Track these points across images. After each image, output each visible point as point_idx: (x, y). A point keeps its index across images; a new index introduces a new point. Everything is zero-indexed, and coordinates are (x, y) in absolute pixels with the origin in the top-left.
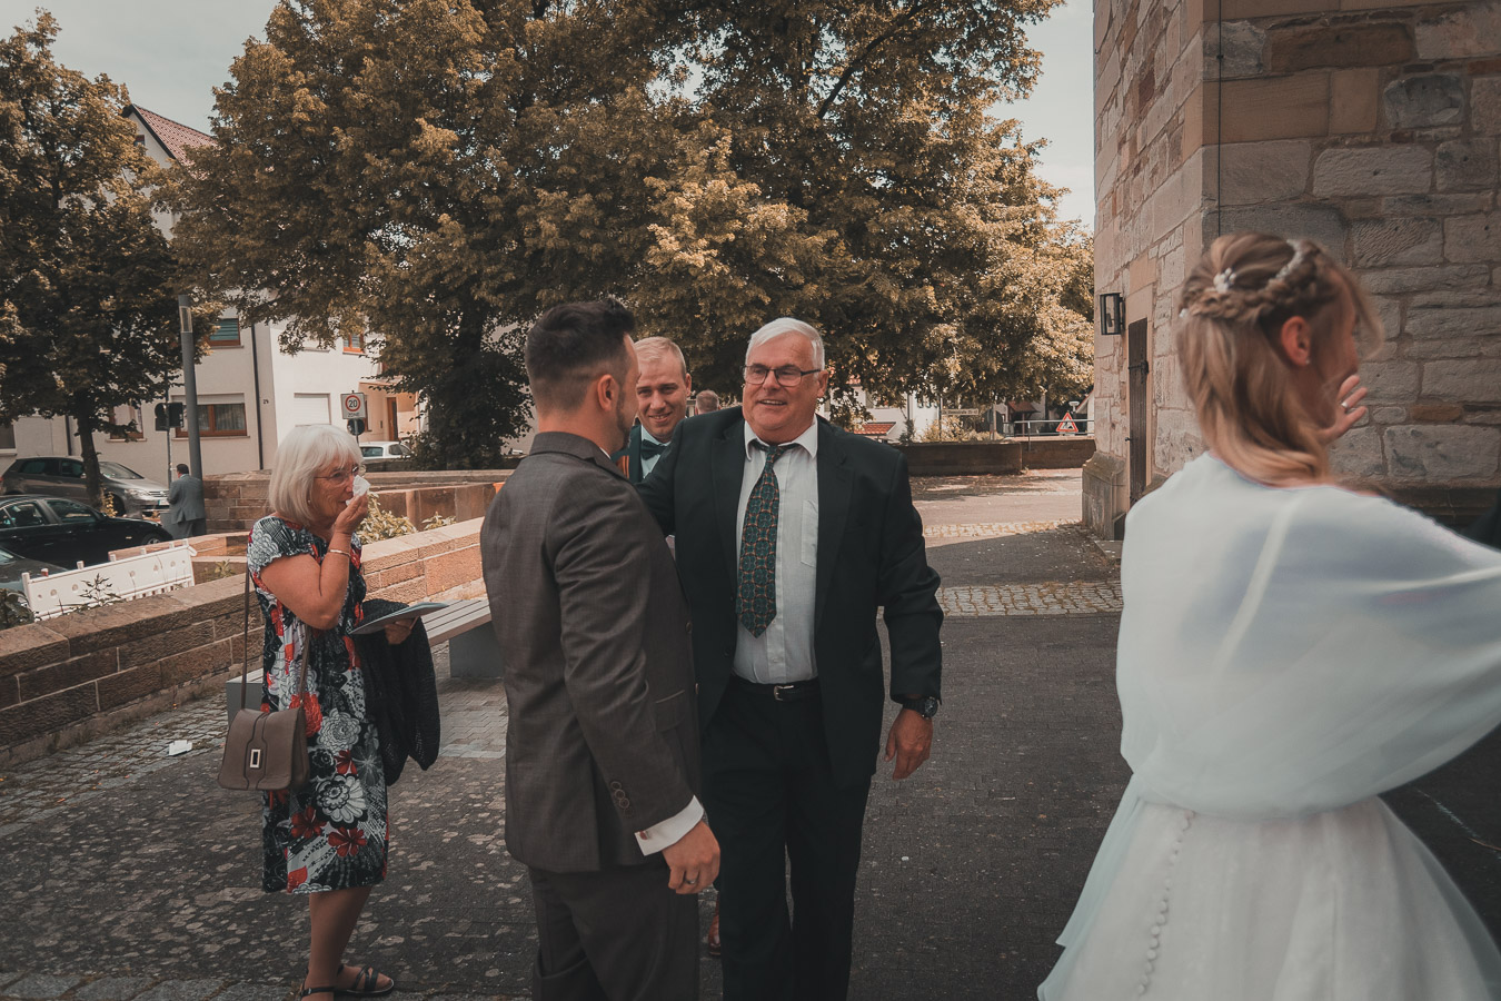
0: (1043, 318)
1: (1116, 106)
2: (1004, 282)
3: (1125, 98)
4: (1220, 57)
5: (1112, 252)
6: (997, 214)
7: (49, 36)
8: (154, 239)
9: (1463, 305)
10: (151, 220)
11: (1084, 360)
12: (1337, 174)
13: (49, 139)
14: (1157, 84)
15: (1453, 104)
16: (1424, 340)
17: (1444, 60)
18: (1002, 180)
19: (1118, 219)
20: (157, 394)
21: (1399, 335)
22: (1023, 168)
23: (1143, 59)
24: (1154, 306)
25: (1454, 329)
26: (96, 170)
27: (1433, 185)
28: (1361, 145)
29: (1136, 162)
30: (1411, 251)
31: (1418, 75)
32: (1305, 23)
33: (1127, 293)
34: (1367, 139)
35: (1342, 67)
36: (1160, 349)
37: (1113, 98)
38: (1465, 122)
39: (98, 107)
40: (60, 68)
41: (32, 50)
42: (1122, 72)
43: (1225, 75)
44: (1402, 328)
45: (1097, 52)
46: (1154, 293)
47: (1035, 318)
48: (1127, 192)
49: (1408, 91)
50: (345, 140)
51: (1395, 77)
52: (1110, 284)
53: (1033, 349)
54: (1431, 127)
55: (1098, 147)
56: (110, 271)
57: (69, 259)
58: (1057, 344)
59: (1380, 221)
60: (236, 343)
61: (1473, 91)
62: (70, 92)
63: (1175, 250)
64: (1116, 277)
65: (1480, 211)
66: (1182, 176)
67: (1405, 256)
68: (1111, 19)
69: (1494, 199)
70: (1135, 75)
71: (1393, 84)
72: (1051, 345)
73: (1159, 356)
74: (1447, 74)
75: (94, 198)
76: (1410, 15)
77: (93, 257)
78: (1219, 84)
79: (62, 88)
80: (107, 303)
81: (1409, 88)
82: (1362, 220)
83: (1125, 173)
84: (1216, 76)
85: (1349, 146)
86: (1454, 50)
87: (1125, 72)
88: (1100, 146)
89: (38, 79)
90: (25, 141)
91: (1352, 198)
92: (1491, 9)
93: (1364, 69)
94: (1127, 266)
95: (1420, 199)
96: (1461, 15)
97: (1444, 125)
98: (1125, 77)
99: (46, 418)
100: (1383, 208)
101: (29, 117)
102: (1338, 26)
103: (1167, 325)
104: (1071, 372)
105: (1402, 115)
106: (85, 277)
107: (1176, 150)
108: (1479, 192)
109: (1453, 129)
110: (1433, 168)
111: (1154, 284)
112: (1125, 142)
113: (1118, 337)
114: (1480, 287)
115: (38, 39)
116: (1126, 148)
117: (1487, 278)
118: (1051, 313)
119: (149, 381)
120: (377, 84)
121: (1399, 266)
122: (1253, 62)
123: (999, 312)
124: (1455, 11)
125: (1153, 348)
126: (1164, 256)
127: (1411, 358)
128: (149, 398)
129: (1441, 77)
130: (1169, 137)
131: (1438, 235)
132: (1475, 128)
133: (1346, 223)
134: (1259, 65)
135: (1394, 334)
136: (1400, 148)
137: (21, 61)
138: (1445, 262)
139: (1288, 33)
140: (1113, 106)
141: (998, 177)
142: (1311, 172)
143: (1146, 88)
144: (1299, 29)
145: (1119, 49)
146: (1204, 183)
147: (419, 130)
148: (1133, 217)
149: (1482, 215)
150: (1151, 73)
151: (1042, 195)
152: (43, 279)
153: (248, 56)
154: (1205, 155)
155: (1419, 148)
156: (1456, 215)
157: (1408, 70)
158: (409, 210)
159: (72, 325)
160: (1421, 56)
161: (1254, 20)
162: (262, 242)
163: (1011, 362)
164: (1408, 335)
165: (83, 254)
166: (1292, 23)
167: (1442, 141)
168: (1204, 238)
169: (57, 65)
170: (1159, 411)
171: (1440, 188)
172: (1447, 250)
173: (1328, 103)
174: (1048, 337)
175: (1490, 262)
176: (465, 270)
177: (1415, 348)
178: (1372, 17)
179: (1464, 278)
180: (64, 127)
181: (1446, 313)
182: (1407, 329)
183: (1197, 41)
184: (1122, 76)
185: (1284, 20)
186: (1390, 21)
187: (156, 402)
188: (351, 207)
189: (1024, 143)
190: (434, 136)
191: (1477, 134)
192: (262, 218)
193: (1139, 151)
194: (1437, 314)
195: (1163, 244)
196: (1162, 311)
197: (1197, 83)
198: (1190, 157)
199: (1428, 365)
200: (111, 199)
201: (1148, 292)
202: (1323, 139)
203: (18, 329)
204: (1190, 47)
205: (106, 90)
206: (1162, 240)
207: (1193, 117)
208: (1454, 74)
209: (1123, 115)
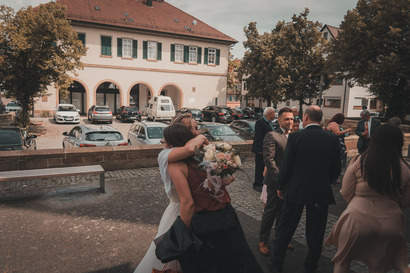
7: (307, 14)
8: (322, 60)
10: (322, 55)
13: (303, 39)
20: (318, 96)
26: (312, 45)
39: (314, 30)
40: (308, 21)
41: (303, 18)
50: (369, 33)
56: (311, 68)
57: (303, 66)
60: (341, 84)
62: (309, 27)
75: (310, 51)
77: (308, 65)
79: (308, 26)
80: (310, 75)
89: (303, 25)
90: (298, 39)
99: (293, 101)
101: (300, 33)
106: (305, 69)
115: (304, 15)
119: (316, 93)
120: (380, 18)
128: (316, 97)
137: (300, 21)
147: (390, 29)
152: (297, 70)
153: (347, 15)
158: (383, 51)
159: (300, 80)
162: (344, 61)
165: (306, 64)
169: (308, 20)
176: (396, 67)
180: (306, 35)
187: (317, 98)
188: (368, 51)
190: (394, 30)
192: (344, 55)
200: (314, 51)
203: (290, 81)
205: (317, 25)
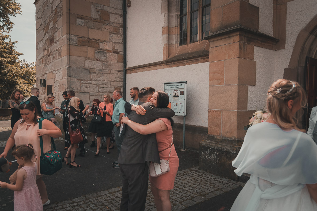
0: (18, 81)
1: (43, 42)
2: (8, 72)
3: (45, 41)
4: (70, 40)
5: (42, 71)
6: (6, 56)
9: (107, 88)
11: (28, 91)
12: (89, 64)
14: (55, 41)
15: (105, 56)
16: (102, 93)
17: (103, 49)
18: (6, 49)
19: (43, 64)
21: (98, 92)
22: (11, 47)
23: (50, 35)
24: (54, 83)
25: (105, 91)
27: (102, 68)
28: (92, 60)
29: (49, 54)
30: (100, 78)
31: (100, 50)
32: (83, 38)
33: (46, 79)
34: (93, 59)
35: (89, 47)
36: (56, 91)
37: (42, 40)
38: (107, 59)
42: (45, 35)
43: (70, 44)
44: (98, 91)
45: (37, 30)
46: (54, 80)
47: (16, 81)
48: (46, 60)
49: (99, 53)
51: (97, 50)
52: (41, 77)
53: (16, 88)
54: (102, 59)
55: (37, 48)
58: (21, 87)
59: (95, 73)
61: (107, 55)
63: (60, 73)
64: (43, 75)
65: (109, 73)
66: (62, 60)
67: (99, 79)
68: (41, 25)
69: (111, 72)
70: (48, 37)
71: (97, 51)
72: (20, 87)
73: (56, 92)
74: (104, 51)
76: (99, 41)
78: (69, 45)
81: (99, 52)
82: (92, 72)
83: (46, 55)
84: (69, 43)
85: (90, 60)
86: (105, 48)
87: (45, 36)
88: (38, 48)
91: (91, 68)
92: (110, 43)
93: (92, 48)
94: (46, 74)
95: (101, 70)
96: (106, 43)
97: (104, 59)
98: (46, 37)
100: (96, 71)
102: (88, 40)
103: (58, 87)
104: (25, 94)
105: (98, 56)
107: (60, 54)
108: (108, 70)
109: (105, 60)
110: (102, 66)
111: (54, 78)
112: (45, 49)
113: (44, 88)
114: (109, 85)
116: (46, 51)
117: (110, 84)
118: (20, 81)
121: (98, 80)
122: (75, 43)
123: (7, 79)
124: (105, 42)
125: (54, 90)
126: (57, 74)
127: (100, 95)
129: (103, 52)
130: (58, 52)
131: (103, 76)
132: (108, 60)
133: (90, 72)
134: (76, 43)
135: (97, 91)
136: (98, 61)
138: (104, 81)
139: (81, 39)
140: (42, 42)
141: (5, 48)
142: (85, 63)
143: (51, 41)
144: (82, 39)
145: (44, 31)
146: (67, 62)
148: (48, 64)
149: (109, 74)
150: (53, 39)
151: (16, 54)
154: (67, 57)
155: (100, 62)
156: (106, 73)
157: (99, 49)
160: (100, 48)
161: (75, 35)
163: (10, 90)
164: (99, 92)
166: (81, 38)
167: (103, 61)
168: (67, 72)
170: (56, 103)
171: (103, 69)
172: (104, 79)
173: (87, 52)
174: (19, 85)
175: (110, 81)
177: (100, 94)
178: (94, 40)
179: (107, 83)
181: (105, 89)
182: (99, 91)
183: (65, 36)
184: (44, 37)
185: (80, 37)
186: (96, 41)
189: (11, 42)
191: (108, 61)
193: (50, 52)
194: (103, 89)
195: (56, 71)
196: (57, 84)
197: (66, 43)
198: (63, 57)
199: (102, 97)
201: (53, 80)
202: (87, 58)
204: (63, 37)
206: (56, 70)
207: (64, 50)
208: (105, 51)
209: (45, 44)
